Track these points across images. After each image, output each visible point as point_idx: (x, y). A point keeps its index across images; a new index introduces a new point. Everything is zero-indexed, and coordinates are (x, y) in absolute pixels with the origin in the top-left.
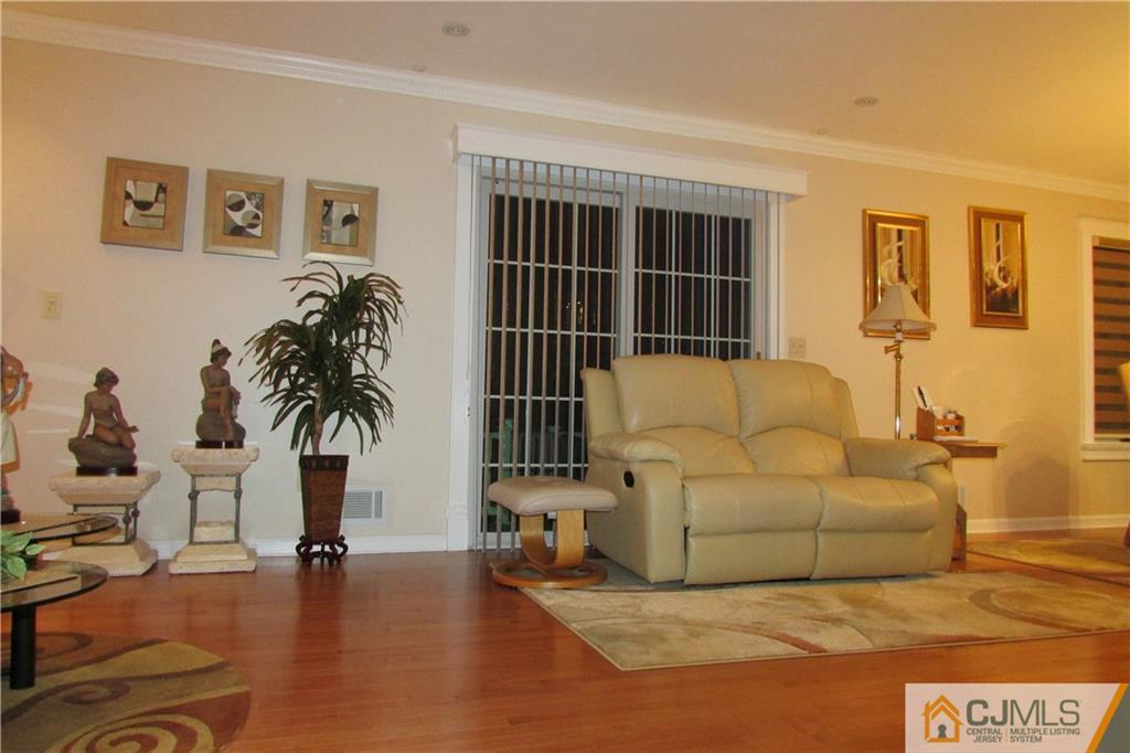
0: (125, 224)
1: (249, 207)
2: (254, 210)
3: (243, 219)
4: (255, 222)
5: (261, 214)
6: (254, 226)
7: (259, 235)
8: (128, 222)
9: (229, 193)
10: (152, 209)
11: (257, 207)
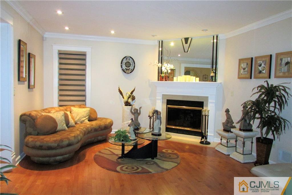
0: (241, 74)
1: (263, 65)
2: (264, 66)
3: (262, 69)
4: (264, 69)
5: (265, 66)
6: (263, 70)
7: (265, 72)
8: (242, 74)
9: (259, 62)
10: (246, 69)
11: (264, 65)
